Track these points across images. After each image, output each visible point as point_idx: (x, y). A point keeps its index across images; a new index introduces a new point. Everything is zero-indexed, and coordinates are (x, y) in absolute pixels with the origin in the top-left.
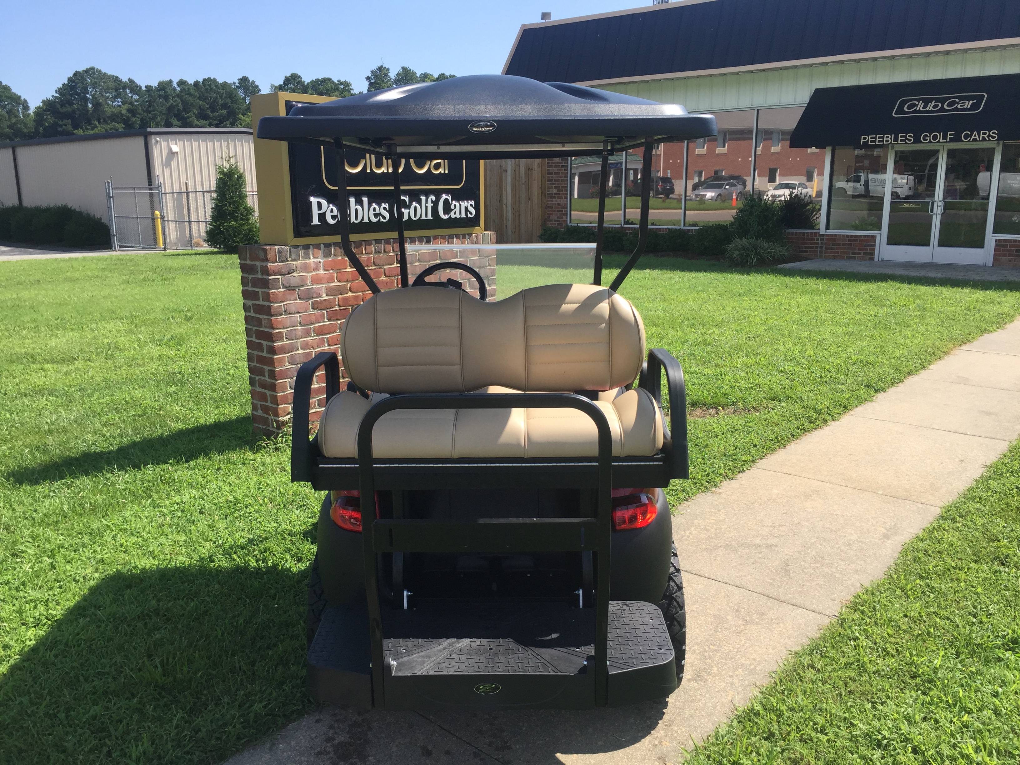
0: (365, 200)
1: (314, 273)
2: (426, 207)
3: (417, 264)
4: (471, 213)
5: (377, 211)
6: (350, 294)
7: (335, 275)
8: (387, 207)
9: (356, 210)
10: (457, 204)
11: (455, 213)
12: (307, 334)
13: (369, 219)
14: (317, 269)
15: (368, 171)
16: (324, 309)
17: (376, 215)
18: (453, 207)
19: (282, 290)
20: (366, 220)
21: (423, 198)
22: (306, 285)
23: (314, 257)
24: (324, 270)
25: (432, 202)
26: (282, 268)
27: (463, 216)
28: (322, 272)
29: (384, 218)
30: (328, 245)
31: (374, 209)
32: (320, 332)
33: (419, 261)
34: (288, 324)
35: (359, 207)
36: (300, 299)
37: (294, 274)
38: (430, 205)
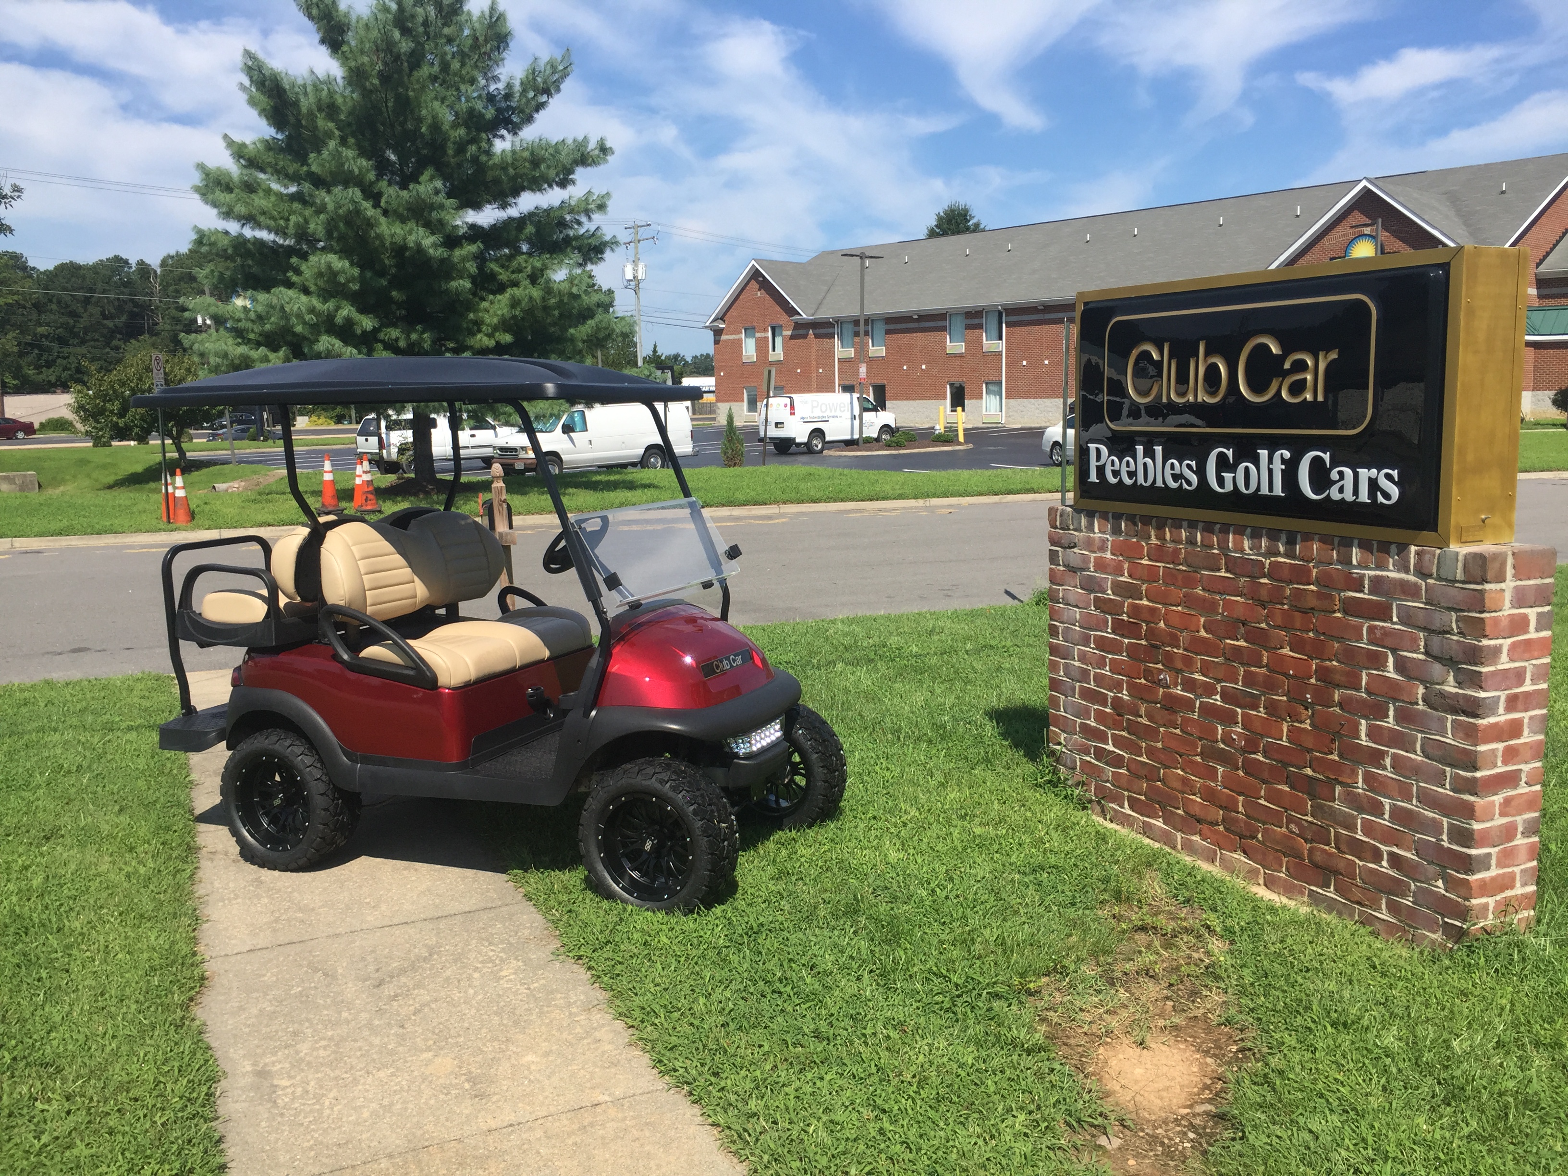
0: (1159, 449)
1: (1099, 555)
2: (1270, 471)
3: (1264, 581)
4: (1387, 496)
5: (1177, 470)
6: (1145, 602)
7: (1126, 566)
8: (1193, 464)
9: (1145, 465)
10: (1348, 472)
11: (1341, 490)
12: (1086, 641)
13: (1164, 482)
14: (1102, 549)
15: (1164, 400)
16: (1110, 614)
17: (1176, 477)
18: (1334, 475)
19: (1062, 568)
20: (1159, 483)
21: (1264, 453)
22: (1088, 569)
23: (1100, 532)
24: (1113, 554)
25: (1283, 461)
26: (1061, 538)
27: (1364, 497)
28: (1108, 555)
29: (1189, 483)
30: (1117, 517)
31: (1172, 466)
32: (1102, 644)
33: (1269, 576)
34: (1065, 618)
35: (1149, 461)
36: (1082, 588)
37: (1076, 550)
38: (1278, 467)
